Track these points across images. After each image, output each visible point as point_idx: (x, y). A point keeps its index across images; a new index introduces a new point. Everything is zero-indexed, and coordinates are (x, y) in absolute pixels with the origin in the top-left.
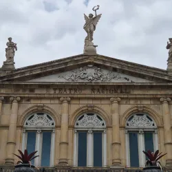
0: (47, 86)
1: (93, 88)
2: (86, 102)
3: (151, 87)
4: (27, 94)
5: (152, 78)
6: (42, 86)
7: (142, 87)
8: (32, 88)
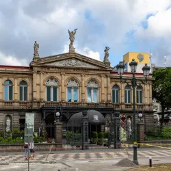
0: (55, 67)
1: (74, 69)
2: (71, 75)
3: (98, 70)
4: (47, 70)
5: (98, 66)
6: (53, 67)
7: (94, 70)
8: (49, 68)
